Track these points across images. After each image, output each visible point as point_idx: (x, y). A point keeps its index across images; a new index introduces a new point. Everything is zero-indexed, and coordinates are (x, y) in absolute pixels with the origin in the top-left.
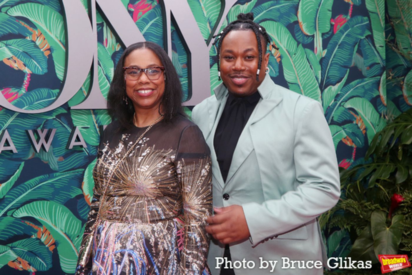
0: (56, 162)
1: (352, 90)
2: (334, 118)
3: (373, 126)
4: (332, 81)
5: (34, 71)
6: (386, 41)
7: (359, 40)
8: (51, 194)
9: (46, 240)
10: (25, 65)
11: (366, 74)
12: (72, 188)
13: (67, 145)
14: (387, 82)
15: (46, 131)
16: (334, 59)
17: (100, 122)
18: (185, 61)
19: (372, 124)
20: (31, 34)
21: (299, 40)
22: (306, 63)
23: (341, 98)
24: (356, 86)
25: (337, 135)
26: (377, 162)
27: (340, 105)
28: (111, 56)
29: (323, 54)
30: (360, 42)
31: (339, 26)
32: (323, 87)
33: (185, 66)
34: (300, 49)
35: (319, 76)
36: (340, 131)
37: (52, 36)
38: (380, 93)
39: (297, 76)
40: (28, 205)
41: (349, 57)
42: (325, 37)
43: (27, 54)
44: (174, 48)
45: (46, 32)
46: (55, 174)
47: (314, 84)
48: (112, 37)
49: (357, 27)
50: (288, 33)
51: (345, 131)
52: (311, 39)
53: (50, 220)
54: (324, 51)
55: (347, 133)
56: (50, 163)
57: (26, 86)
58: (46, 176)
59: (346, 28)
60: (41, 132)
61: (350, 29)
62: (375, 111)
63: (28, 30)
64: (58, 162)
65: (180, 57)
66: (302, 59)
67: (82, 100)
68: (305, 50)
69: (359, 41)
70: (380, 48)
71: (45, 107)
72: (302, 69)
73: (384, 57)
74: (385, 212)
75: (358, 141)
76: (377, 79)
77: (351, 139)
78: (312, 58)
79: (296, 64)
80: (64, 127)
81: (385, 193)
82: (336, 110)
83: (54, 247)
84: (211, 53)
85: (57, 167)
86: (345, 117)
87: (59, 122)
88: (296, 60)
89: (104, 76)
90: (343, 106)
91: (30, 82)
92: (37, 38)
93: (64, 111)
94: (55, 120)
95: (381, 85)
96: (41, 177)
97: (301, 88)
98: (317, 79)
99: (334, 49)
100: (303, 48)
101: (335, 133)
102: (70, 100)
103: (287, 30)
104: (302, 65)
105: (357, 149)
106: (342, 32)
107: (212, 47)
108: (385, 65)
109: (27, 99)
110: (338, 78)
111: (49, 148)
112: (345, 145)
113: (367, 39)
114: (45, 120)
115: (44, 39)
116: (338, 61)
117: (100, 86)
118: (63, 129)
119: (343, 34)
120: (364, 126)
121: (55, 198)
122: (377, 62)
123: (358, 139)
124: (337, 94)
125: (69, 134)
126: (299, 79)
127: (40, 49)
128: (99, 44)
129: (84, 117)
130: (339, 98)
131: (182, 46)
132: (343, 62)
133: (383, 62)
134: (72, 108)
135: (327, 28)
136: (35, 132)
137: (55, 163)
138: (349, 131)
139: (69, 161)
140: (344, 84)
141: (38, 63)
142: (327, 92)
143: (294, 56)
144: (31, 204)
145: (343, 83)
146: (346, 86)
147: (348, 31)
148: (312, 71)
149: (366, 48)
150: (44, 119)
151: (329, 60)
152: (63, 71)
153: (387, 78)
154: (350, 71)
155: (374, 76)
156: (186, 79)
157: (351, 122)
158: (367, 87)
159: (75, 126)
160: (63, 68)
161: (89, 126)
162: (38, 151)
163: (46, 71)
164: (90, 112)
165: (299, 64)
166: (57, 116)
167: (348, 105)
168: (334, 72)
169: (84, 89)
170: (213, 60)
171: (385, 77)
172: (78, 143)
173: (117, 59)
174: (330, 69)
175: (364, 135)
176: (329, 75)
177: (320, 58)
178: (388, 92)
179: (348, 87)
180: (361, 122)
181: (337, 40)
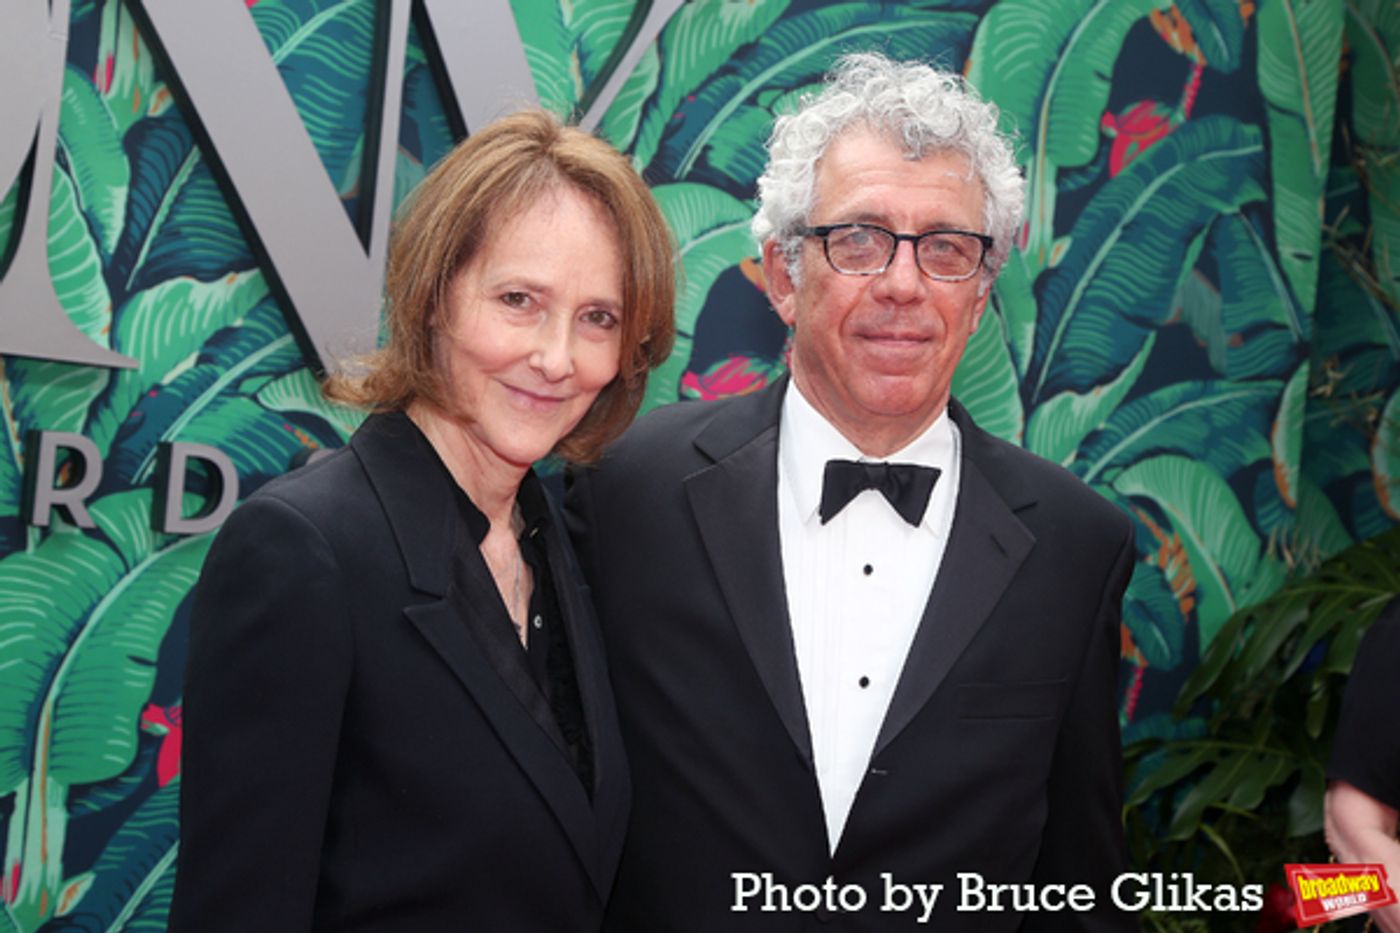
1: (1156, 421)
4: (1078, 372)
6: (1325, 236)
7: (1215, 215)
14: (1308, 408)
16: (1097, 282)
23: (1107, 449)
24: (1175, 406)
27: (1098, 479)
28: (122, 135)
29: (1052, 254)
30: (1214, 226)
31: (1133, 147)
32: (1033, 394)
35: (1024, 346)
38: (1272, 449)
41: (1163, 280)
42: (1070, 183)
44: (409, 139)
47: (997, 376)
48: (137, 54)
49: (1210, 161)
54: (1059, 242)
59: (1163, 161)
61: (1178, 168)
62: (1242, 522)
70: (1300, 261)
73: (1308, 302)
75: (1158, 644)
76: (1268, 389)
89: (78, 215)
95: (1282, 418)
98: (1015, 357)
99: (1102, 241)
105: (1150, 673)
106: (1145, 174)
113: (1248, 216)
116: (1112, 292)
119: (1148, 181)
120: (1188, 582)
122: (1278, 319)
123: (1158, 634)
124: (1090, 429)
128: (74, 74)
130: (1099, 448)
132: (1131, 300)
133: (1300, 320)
135: (1084, 149)
140: (1125, 391)
142: (1051, 416)
145: (1122, 385)
146: (1135, 404)
147: (1171, 172)
148: (996, 318)
149: (1239, 253)
151: (1075, 283)
153: (1310, 388)
154: (1158, 339)
155: (1259, 377)
158: (1221, 420)
167: (1132, 483)
168: (1089, 338)
171: (1303, 389)
173: (148, 154)
174: (1074, 324)
175: (1186, 619)
176: (1067, 345)
177: (1039, 269)
178: (1309, 454)
179: (1143, 406)
180: (1178, 560)
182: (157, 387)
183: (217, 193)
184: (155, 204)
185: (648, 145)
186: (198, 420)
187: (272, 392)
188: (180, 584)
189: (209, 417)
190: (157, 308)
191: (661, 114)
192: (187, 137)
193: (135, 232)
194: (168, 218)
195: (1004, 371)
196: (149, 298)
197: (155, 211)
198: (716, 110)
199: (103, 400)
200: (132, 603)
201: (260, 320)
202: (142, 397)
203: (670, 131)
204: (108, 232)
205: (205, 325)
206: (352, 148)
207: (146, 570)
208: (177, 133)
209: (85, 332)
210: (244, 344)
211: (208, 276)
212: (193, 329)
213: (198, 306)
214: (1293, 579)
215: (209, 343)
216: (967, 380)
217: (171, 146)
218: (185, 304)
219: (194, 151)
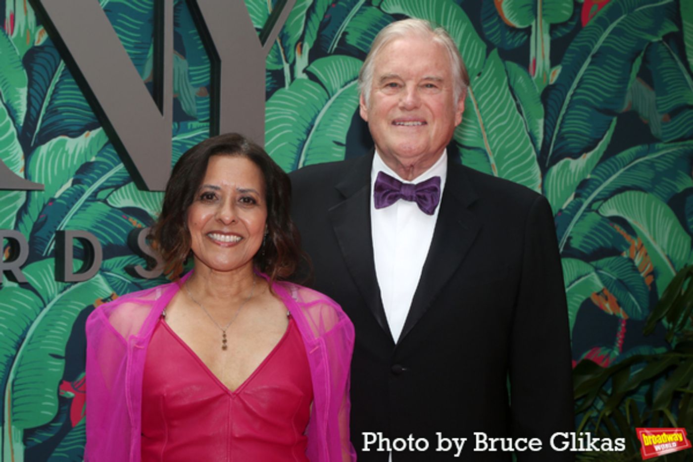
1: (622, 171)
2: (572, 241)
4: (571, 145)
7: (647, 44)
11: (660, 132)
16: (579, 91)
18: (206, 79)
19: (670, 260)
21: (491, 39)
22: (507, 99)
23: (593, 190)
24: (632, 161)
25: (578, 285)
27: (589, 209)
28: (22, 57)
29: (550, 77)
30: (647, 49)
32: (546, 161)
33: (204, 91)
34: (492, 64)
35: (538, 133)
36: (586, 275)
39: (482, 130)
41: (619, 86)
42: (559, 35)
44: (179, 47)
47: (525, 152)
48: (26, 11)
50: (464, 22)
51: (601, 277)
52: (522, 38)
54: (554, 69)
55: (604, 282)
62: (679, 228)
65: (191, 68)
66: (496, 89)
68: (505, 65)
69: (644, 48)
72: (496, 114)
75: (633, 304)
77: (615, 295)
78: (524, 85)
79: (480, 98)
82: (577, 222)
86: (602, 240)
88: (482, 88)
89: (2, 106)
90: (597, 212)
97: (493, 160)
98: (533, 140)
99: (580, 66)
100: (499, 61)
101: (573, 279)
103: (462, 12)
104: (495, 100)
105: (630, 322)
106: (603, 23)
107: (273, 48)
110: (587, 139)
112: (600, 311)
113: (668, 42)
116: (588, 96)
119: (605, 27)
120: (649, 266)
123: (633, 299)
124: (582, 179)
126: (488, 136)
130: (588, 190)
131: (200, 42)
132: (600, 100)
135: (565, 12)
138: (611, 276)
140: (601, 155)
142: (558, 173)
143: (477, 79)
145: (599, 151)
146: (608, 162)
147: (619, 20)
148: (521, 118)
149: (664, 65)
154: (618, 121)
156: (205, 124)
157: (616, 252)
158: (660, 167)
165: (487, 100)
167: (610, 210)
168: (576, 124)
170: (275, 81)
173: (37, 68)
174: (567, 117)
175: (649, 288)
176: (564, 130)
177: (544, 85)
179: (613, 163)
180: (641, 253)
181: (590, 42)
182: (52, 200)
183: (76, 86)
184: (42, 95)
185: (312, 35)
186: (76, 216)
187: (114, 197)
188: (74, 311)
189: (81, 215)
190: (49, 154)
191: (318, 16)
192: (57, 55)
193: (33, 113)
194: (50, 103)
195: (528, 148)
196: (44, 149)
197: (43, 100)
198: (348, 11)
199: (24, 210)
200: (48, 324)
201: (104, 156)
202: (44, 206)
203: (323, 26)
204: (18, 114)
205: (75, 162)
206: (147, 53)
207: (55, 305)
208: (52, 55)
210: (97, 171)
211: (74, 134)
212: (69, 166)
213: (71, 152)
215: (77, 173)
216: (507, 156)
217: (49, 62)
218: (63, 152)
219: (62, 62)
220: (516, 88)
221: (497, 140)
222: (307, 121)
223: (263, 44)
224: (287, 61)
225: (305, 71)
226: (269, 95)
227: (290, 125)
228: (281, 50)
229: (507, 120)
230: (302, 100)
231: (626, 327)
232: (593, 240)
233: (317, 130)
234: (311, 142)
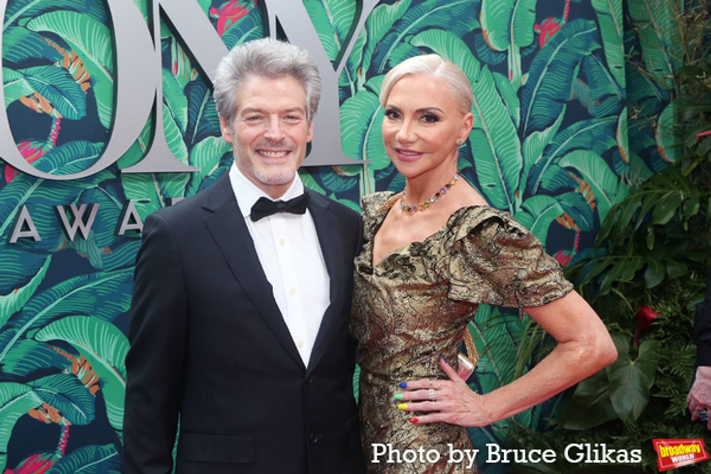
0: (99, 255)
1: (571, 138)
2: (542, 184)
3: (607, 195)
4: (539, 123)
5: (66, 115)
6: (626, 58)
7: (582, 57)
8: (92, 306)
9: (85, 377)
10: (53, 106)
11: (594, 112)
12: (124, 297)
13: (116, 229)
14: (629, 124)
15: (83, 207)
16: (541, 89)
17: (167, 193)
19: (605, 193)
20: (61, 58)
21: (483, 59)
22: (496, 95)
23: (554, 151)
24: (578, 131)
25: (547, 212)
26: (613, 254)
27: (552, 163)
28: (183, 88)
29: (522, 81)
30: (583, 61)
32: (523, 134)
34: (484, 74)
35: (517, 117)
36: (552, 205)
37: (94, 60)
38: (617, 142)
39: (481, 117)
40: (58, 322)
41: (567, 84)
42: (526, 54)
43: (55, 89)
45: (84, 55)
46: (97, 275)
47: (508, 129)
48: (184, 60)
50: (464, 49)
51: (562, 205)
52: (502, 57)
53: (91, 346)
54: (524, 76)
55: (564, 209)
56: (90, 257)
57: (53, 137)
58: (84, 277)
60: (76, 209)
62: (610, 171)
63: (57, 52)
64: (102, 256)
66: (488, 90)
67: (138, 159)
68: (493, 75)
69: (581, 59)
70: (617, 70)
71: (83, 170)
72: (489, 106)
73: (623, 84)
74: (628, 335)
75: (584, 222)
76: (613, 119)
77: (571, 216)
78: (506, 87)
79: (478, 97)
80: (112, 200)
81: (627, 306)
82: (545, 172)
83: (96, 388)
84: (340, 82)
85: (101, 263)
86: (561, 182)
87: (104, 193)
88: (479, 89)
89: (172, 120)
90: (557, 164)
91: (59, 131)
92: (71, 64)
93: (112, 176)
94: (97, 190)
95: (619, 130)
96: (77, 278)
97: (488, 136)
98: (514, 121)
99: (541, 72)
100: (489, 72)
101: (544, 208)
102: (120, 158)
103: (463, 43)
104: (488, 97)
105: (582, 233)
106: (553, 45)
107: (342, 72)
108: (625, 98)
109: (55, 157)
111: (90, 234)
112: (562, 227)
113: (595, 55)
114: (82, 191)
115: (82, 65)
116: (547, 91)
117: (167, 136)
118: (109, 204)
119: (555, 48)
120: (592, 197)
121: (99, 312)
122: (612, 92)
123: (583, 218)
124: (546, 144)
125: (119, 212)
126: (485, 121)
127: (75, 80)
128: (165, 71)
129: (142, 185)
130: (551, 151)
132: (555, 93)
133: (621, 92)
134: (123, 171)
135: (529, 40)
136: (68, 209)
137: (98, 257)
138: (568, 205)
139: (119, 254)
140: (558, 128)
141: (71, 102)
142: (531, 141)
143: (475, 84)
144: (62, 320)
145: (556, 126)
146: (562, 132)
147: (563, 43)
148: (505, 108)
149: (594, 69)
150: (81, 189)
152: (110, 113)
153: (629, 117)
154: (568, 107)
155: (608, 116)
157: (570, 189)
158: (596, 134)
159: (127, 199)
160: (109, 109)
161: (149, 199)
162: (72, 238)
163: (83, 114)
164: (151, 177)
166: (100, 184)
167: (565, 163)
168: (541, 110)
169: (141, 142)
171: (626, 117)
172: (133, 226)
173: (192, 94)
174: (535, 105)
175: (593, 211)
176: (533, 114)
177: (519, 86)
178: (632, 141)
179: (565, 133)
180: (587, 189)
181: (547, 58)
182: (207, 177)
184: (197, 112)
185: (367, 63)
190: (203, 148)
191: (370, 51)
192: (205, 86)
193: (192, 123)
194: (202, 116)
195: (510, 127)
196: (200, 145)
197: (198, 114)
198: (390, 46)
199: (189, 184)
202: (202, 181)
203: (374, 57)
204: (183, 124)
208: (202, 86)
209: (181, 160)
211: (218, 135)
212: (216, 154)
213: (217, 146)
214: (632, 191)
215: (222, 159)
216: (497, 133)
217: (200, 91)
218: (212, 146)
219: (208, 90)
220: (500, 89)
221: (490, 123)
222: (367, 117)
223: (336, 70)
224: (352, 80)
225: (364, 86)
226: (341, 102)
227: (356, 121)
228: (348, 74)
229: (496, 110)
230: (363, 104)
231: (580, 236)
232: (556, 182)
233: (374, 123)
234: (371, 131)
